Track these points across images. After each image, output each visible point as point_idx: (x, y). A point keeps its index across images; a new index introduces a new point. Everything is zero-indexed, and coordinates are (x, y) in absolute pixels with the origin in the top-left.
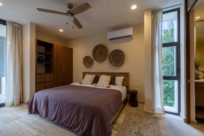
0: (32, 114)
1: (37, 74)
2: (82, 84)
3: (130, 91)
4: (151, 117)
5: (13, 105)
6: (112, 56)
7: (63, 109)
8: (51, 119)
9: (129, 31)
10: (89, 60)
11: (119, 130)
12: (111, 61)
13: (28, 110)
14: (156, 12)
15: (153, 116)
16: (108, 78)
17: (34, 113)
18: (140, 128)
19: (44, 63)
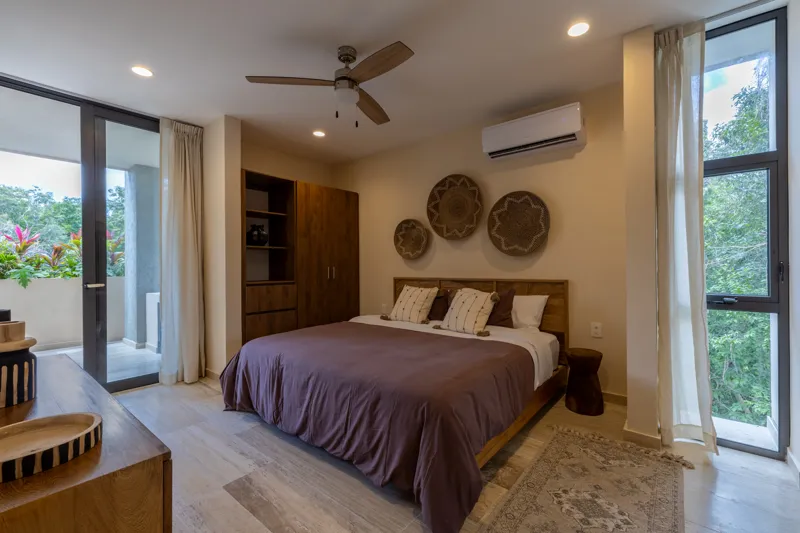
0: (235, 410)
1: (246, 285)
2: (390, 320)
3: (569, 353)
4: (651, 453)
5: (180, 380)
6: (500, 215)
7: (327, 399)
8: (290, 430)
9: (567, 119)
10: (414, 233)
11: (516, 485)
12: (497, 236)
13: (221, 398)
14: (677, 37)
15: (661, 453)
16: (484, 301)
17: (241, 410)
18: (597, 487)
19: (267, 246)
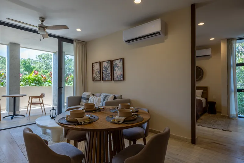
3: (208, 102)
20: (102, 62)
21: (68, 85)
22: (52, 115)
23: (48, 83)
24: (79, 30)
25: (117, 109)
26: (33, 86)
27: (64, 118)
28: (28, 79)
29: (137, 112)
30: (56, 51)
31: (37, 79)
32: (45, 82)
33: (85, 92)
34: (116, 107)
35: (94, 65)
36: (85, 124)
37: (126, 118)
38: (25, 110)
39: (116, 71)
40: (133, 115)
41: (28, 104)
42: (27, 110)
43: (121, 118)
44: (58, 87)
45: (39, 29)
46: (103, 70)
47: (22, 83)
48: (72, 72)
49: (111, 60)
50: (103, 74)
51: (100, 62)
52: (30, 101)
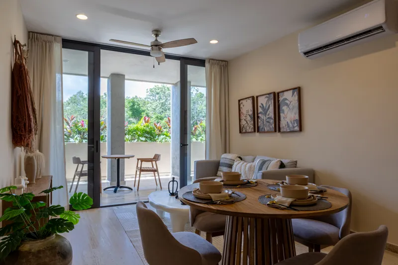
20: (257, 97)
21: (197, 140)
22: (171, 189)
23: (164, 136)
24: (214, 42)
25: (281, 185)
26: (143, 141)
27: (191, 192)
28: (135, 130)
29: (321, 192)
30: (176, 82)
31: (148, 130)
32: (159, 135)
33: (226, 153)
34: (281, 181)
35: (242, 103)
36: (223, 203)
37: (295, 201)
38: (132, 181)
39: (286, 113)
40: (310, 197)
41: (136, 171)
42: (135, 180)
43: (284, 199)
44: (181, 143)
45: (152, 49)
46: (259, 112)
47: (127, 136)
48: (203, 117)
49: (274, 93)
50: (259, 120)
51: (253, 97)
52: (139, 166)
